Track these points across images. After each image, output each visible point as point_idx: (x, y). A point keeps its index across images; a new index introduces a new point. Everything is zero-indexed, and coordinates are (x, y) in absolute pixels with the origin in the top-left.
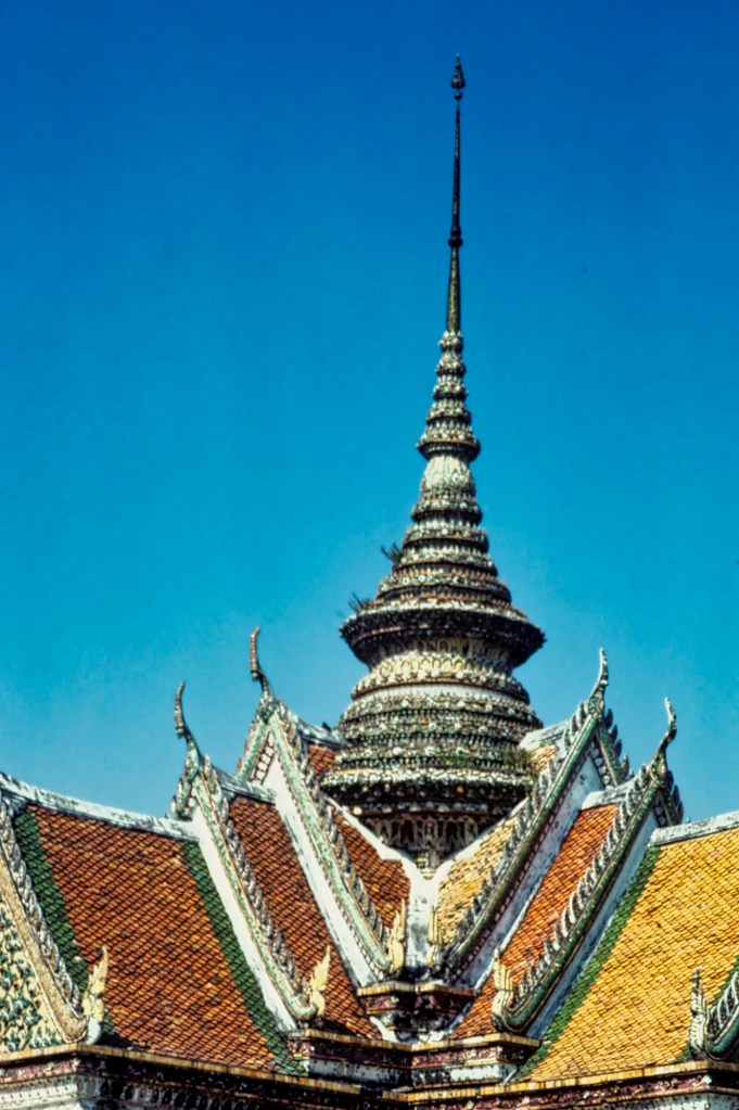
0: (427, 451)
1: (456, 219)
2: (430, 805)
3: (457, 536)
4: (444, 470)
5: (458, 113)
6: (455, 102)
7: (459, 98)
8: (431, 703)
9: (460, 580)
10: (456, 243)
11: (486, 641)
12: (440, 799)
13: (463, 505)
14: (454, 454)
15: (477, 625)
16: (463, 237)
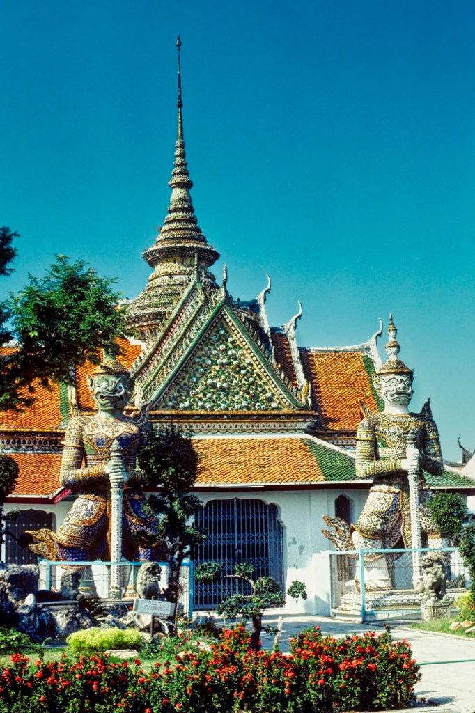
0: (172, 187)
1: (180, 96)
2: (141, 323)
3: (177, 218)
4: (178, 193)
5: (179, 56)
6: (178, 52)
7: (179, 50)
8: (157, 284)
9: (173, 236)
10: (180, 106)
11: (182, 256)
12: (142, 320)
13: (180, 206)
14: (178, 187)
15: (174, 251)
16: (183, 103)
